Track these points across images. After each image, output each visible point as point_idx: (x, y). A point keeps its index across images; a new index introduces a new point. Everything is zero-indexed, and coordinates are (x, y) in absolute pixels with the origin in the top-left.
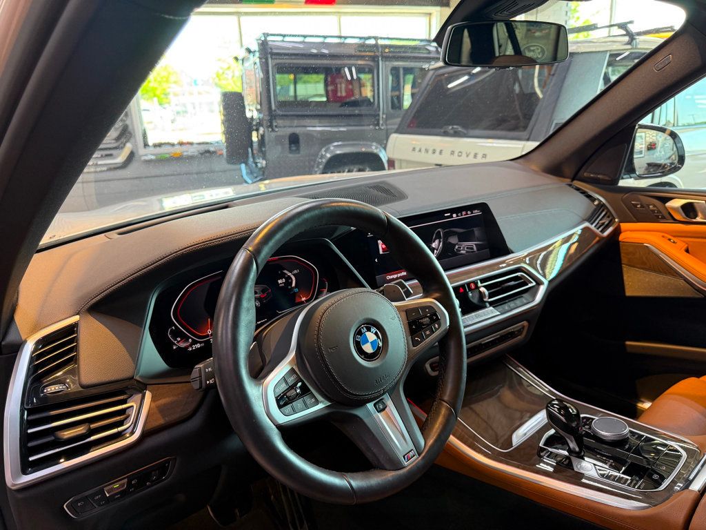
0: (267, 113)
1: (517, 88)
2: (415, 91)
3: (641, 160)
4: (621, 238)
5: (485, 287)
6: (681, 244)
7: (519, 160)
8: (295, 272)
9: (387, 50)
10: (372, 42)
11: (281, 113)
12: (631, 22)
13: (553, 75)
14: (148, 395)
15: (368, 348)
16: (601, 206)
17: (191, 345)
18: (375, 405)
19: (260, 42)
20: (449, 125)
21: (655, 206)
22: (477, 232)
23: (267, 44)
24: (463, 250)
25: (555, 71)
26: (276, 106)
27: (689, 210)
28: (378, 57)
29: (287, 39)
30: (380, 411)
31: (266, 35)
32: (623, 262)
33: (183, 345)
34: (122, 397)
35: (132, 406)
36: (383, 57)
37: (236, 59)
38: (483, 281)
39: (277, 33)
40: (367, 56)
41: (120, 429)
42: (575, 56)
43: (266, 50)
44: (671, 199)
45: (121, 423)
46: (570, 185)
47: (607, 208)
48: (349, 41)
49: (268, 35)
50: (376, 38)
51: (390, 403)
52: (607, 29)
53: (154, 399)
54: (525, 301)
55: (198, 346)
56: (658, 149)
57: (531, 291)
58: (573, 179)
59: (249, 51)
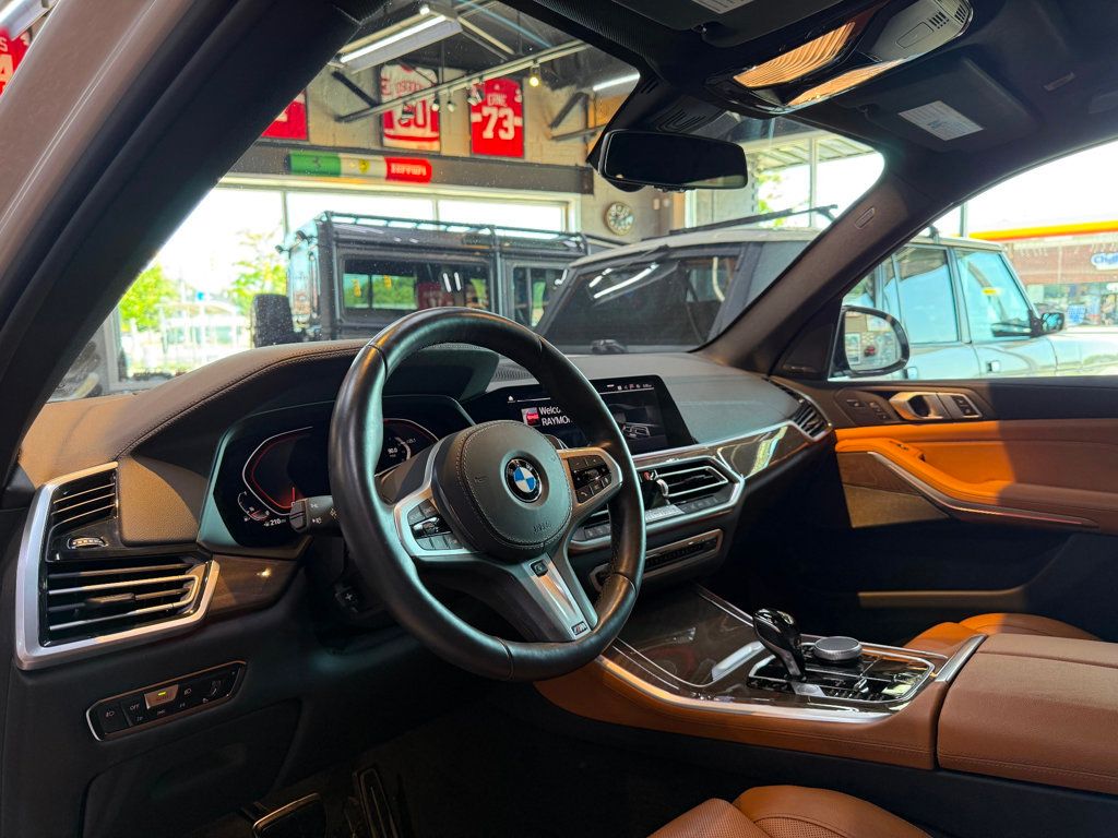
0: (328, 324)
1: (690, 298)
2: (547, 303)
3: (853, 350)
4: (838, 447)
5: (663, 478)
6: (913, 449)
7: (698, 353)
8: (411, 441)
9: (507, 244)
10: (486, 232)
11: (350, 324)
12: (834, 206)
13: (738, 270)
14: (215, 567)
15: (523, 486)
16: (807, 406)
17: (268, 519)
18: (532, 566)
19: (321, 223)
20: (600, 338)
21: (876, 403)
22: (649, 411)
23: (331, 227)
24: (633, 432)
25: (741, 264)
26: (341, 314)
27: (918, 404)
28: (494, 252)
29: (361, 221)
30: (540, 575)
31: (329, 214)
32: (843, 480)
33: (257, 518)
34: (178, 566)
35: (193, 579)
36: (502, 253)
37: (280, 249)
38: (661, 470)
39: (346, 212)
40: (479, 251)
41: (175, 604)
42: (765, 247)
43: (328, 234)
44: (896, 392)
45: (177, 598)
46: (767, 380)
47: (816, 409)
48: (452, 229)
49: (333, 214)
50: (491, 227)
51: (551, 566)
52: (807, 214)
53: (222, 572)
54: (716, 501)
55: (278, 521)
56: (879, 355)
57: (723, 490)
58: (770, 374)
59: (302, 236)
